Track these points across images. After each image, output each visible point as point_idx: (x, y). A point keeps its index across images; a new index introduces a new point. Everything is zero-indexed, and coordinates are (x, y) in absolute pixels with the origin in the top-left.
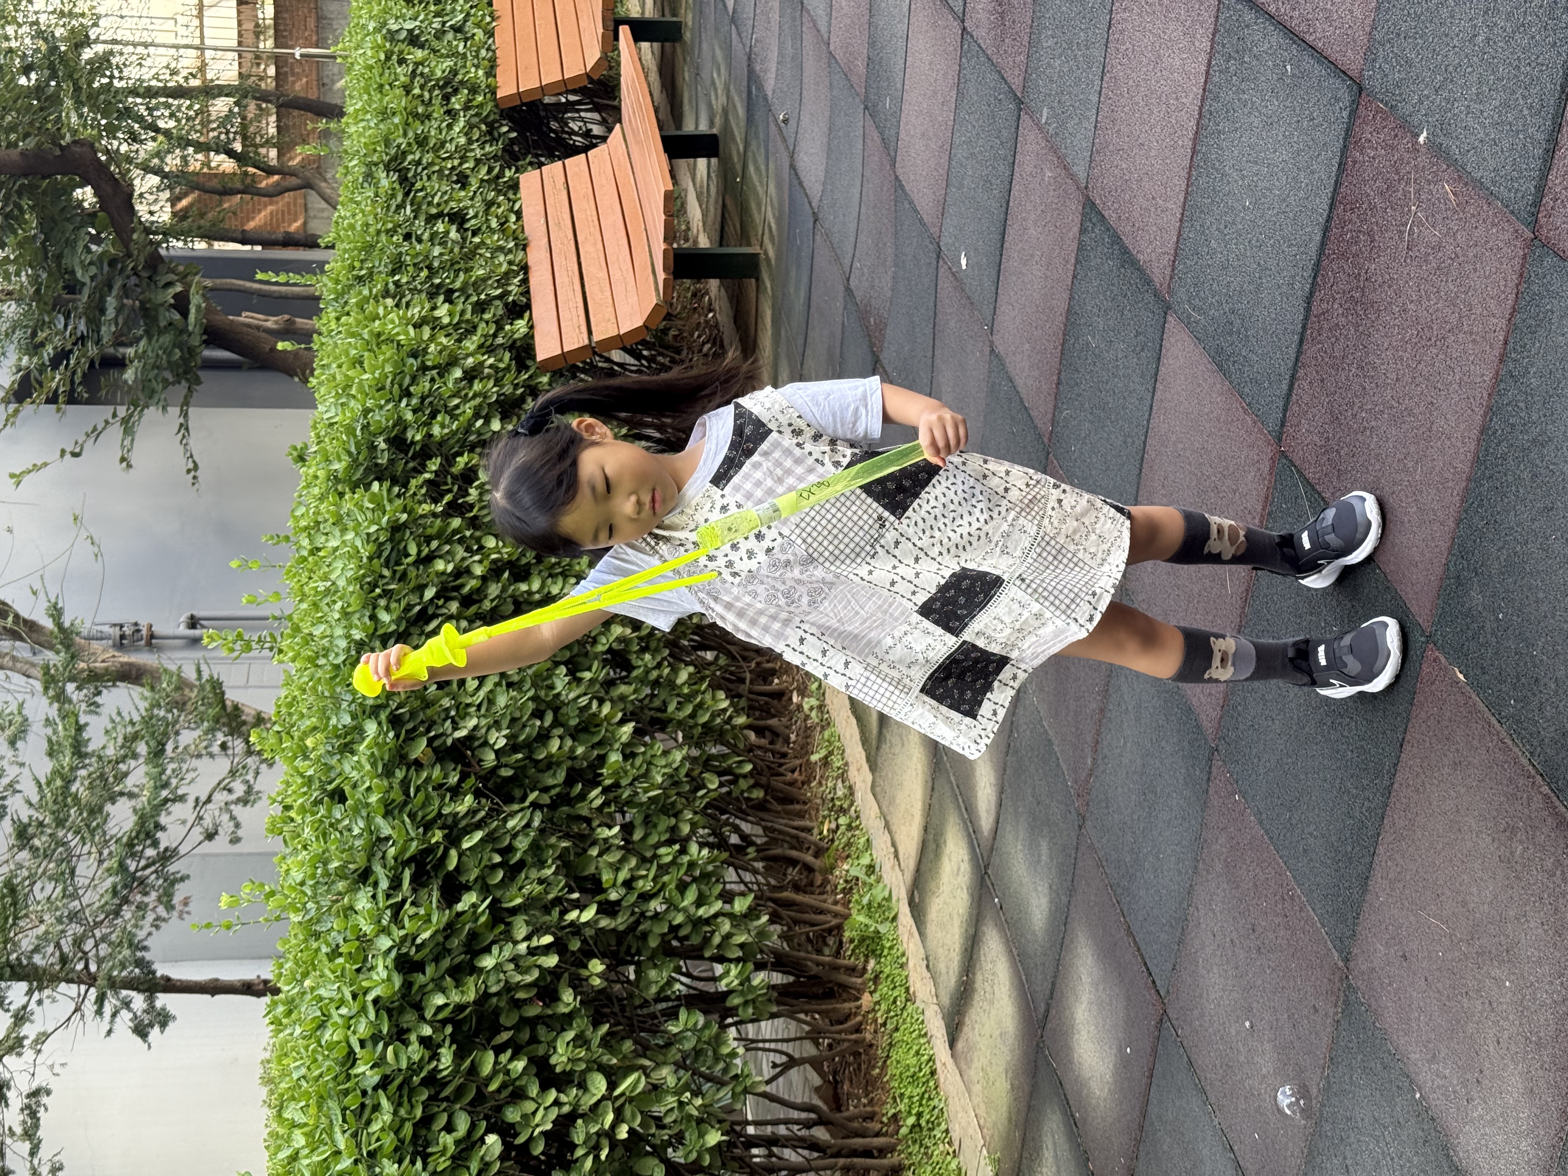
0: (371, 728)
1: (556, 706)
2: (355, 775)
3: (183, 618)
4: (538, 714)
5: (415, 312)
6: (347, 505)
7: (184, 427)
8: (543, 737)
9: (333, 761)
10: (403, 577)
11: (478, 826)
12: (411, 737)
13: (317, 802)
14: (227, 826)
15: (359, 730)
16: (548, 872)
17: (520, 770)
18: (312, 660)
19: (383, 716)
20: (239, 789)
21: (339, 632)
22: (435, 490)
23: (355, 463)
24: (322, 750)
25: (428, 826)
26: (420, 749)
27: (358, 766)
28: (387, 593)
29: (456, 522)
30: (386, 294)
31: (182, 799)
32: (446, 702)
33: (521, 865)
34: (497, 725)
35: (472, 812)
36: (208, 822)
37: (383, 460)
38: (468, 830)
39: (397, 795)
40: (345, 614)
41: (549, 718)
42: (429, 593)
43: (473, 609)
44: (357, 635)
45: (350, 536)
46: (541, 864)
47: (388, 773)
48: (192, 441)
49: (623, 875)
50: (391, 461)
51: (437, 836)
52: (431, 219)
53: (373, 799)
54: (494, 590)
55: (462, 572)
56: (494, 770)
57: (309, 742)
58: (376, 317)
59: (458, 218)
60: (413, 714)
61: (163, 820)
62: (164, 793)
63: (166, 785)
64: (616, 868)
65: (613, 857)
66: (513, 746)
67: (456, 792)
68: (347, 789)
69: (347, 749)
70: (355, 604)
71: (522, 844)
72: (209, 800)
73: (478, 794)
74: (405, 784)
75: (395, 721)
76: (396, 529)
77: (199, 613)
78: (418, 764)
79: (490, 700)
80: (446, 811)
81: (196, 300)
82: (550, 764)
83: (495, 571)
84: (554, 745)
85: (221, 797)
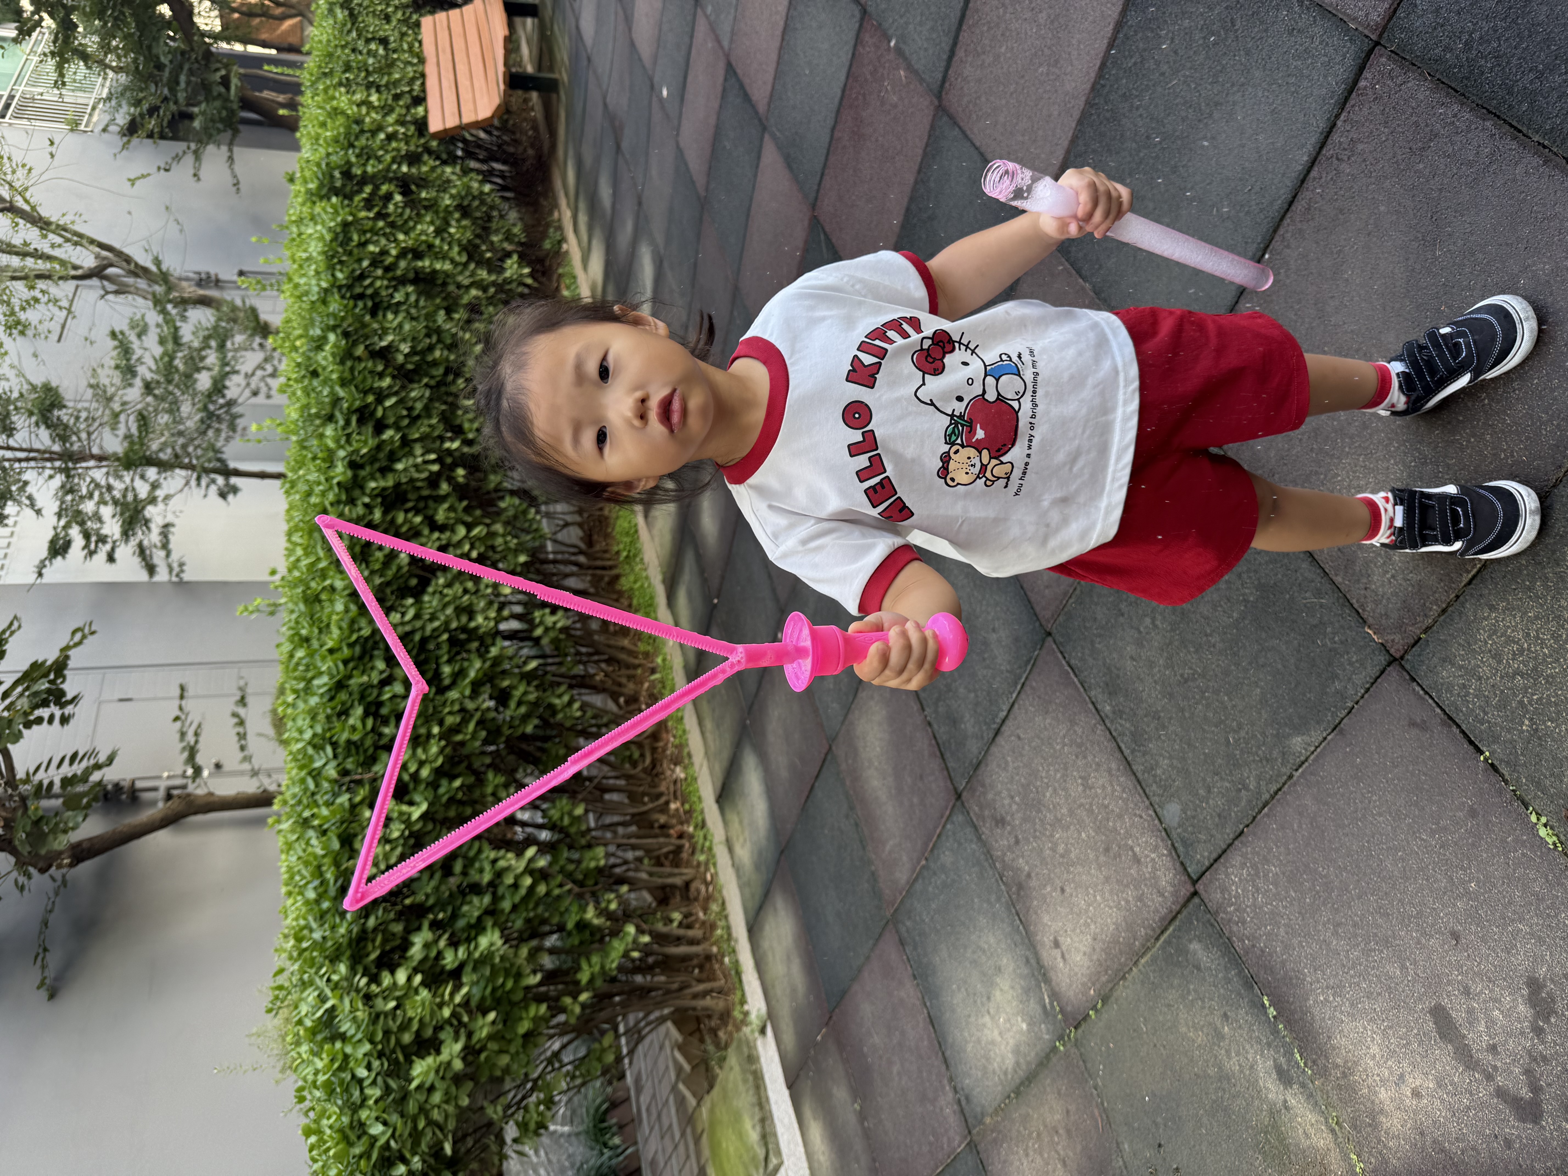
0: (332, 337)
1: (438, 331)
2: (324, 363)
3: (236, 271)
4: (428, 335)
5: (358, 97)
6: (318, 209)
7: (231, 159)
8: (431, 348)
9: (312, 354)
10: (350, 253)
11: (395, 394)
12: (355, 343)
13: (304, 377)
14: (264, 390)
15: (323, 339)
16: (434, 421)
17: (418, 366)
18: (299, 297)
19: (339, 331)
20: (269, 369)
21: (314, 282)
22: (368, 204)
23: (321, 186)
24: (305, 348)
25: (366, 393)
26: (360, 350)
27: (325, 358)
28: (341, 262)
29: (381, 224)
30: (340, 84)
31: (237, 372)
32: (375, 326)
33: (418, 417)
34: (404, 340)
35: (390, 387)
36: (253, 386)
37: (338, 184)
38: (388, 396)
39: (347, 375)
40: (317, 273)
41: (434, 339)
42: (365, 263)
43: (390, 275)
44: (324, 285)
45: (319, 227)
46: (429, 417)
47: (342, 362)
48: (237, 167)
49: (476, 425)
50: (344, 186)
51: (370, 399)
52: (368, 41)
53: (334, 376)
54: (403, 264)
55: (384, 252)
56: (402, 366)
57: (298, 343)
58: (333, 98)
59: (384, 41)
60: (356, 331)
61: (227, 383)
62: (228, 369)
63: (227, 364)
64: (471, 421)
65: (470, 416)
66: (413, 352)
67: (381, 376)
68: (320, 370)
69: (319, 348)
70: (322, 267)
71: (419, 406)
72: (253, 374)
73: (394, 377)
74: (352, 369)
75: (346, 335)
76: (345, 225)
77: (245, 268)
78: (359, 359)
79: (400, 326)
80: (376, 385)
81: (235, 82)
82: (435, 363)
83: (403, 254)
84: (437, 354)
85: (259, 373)
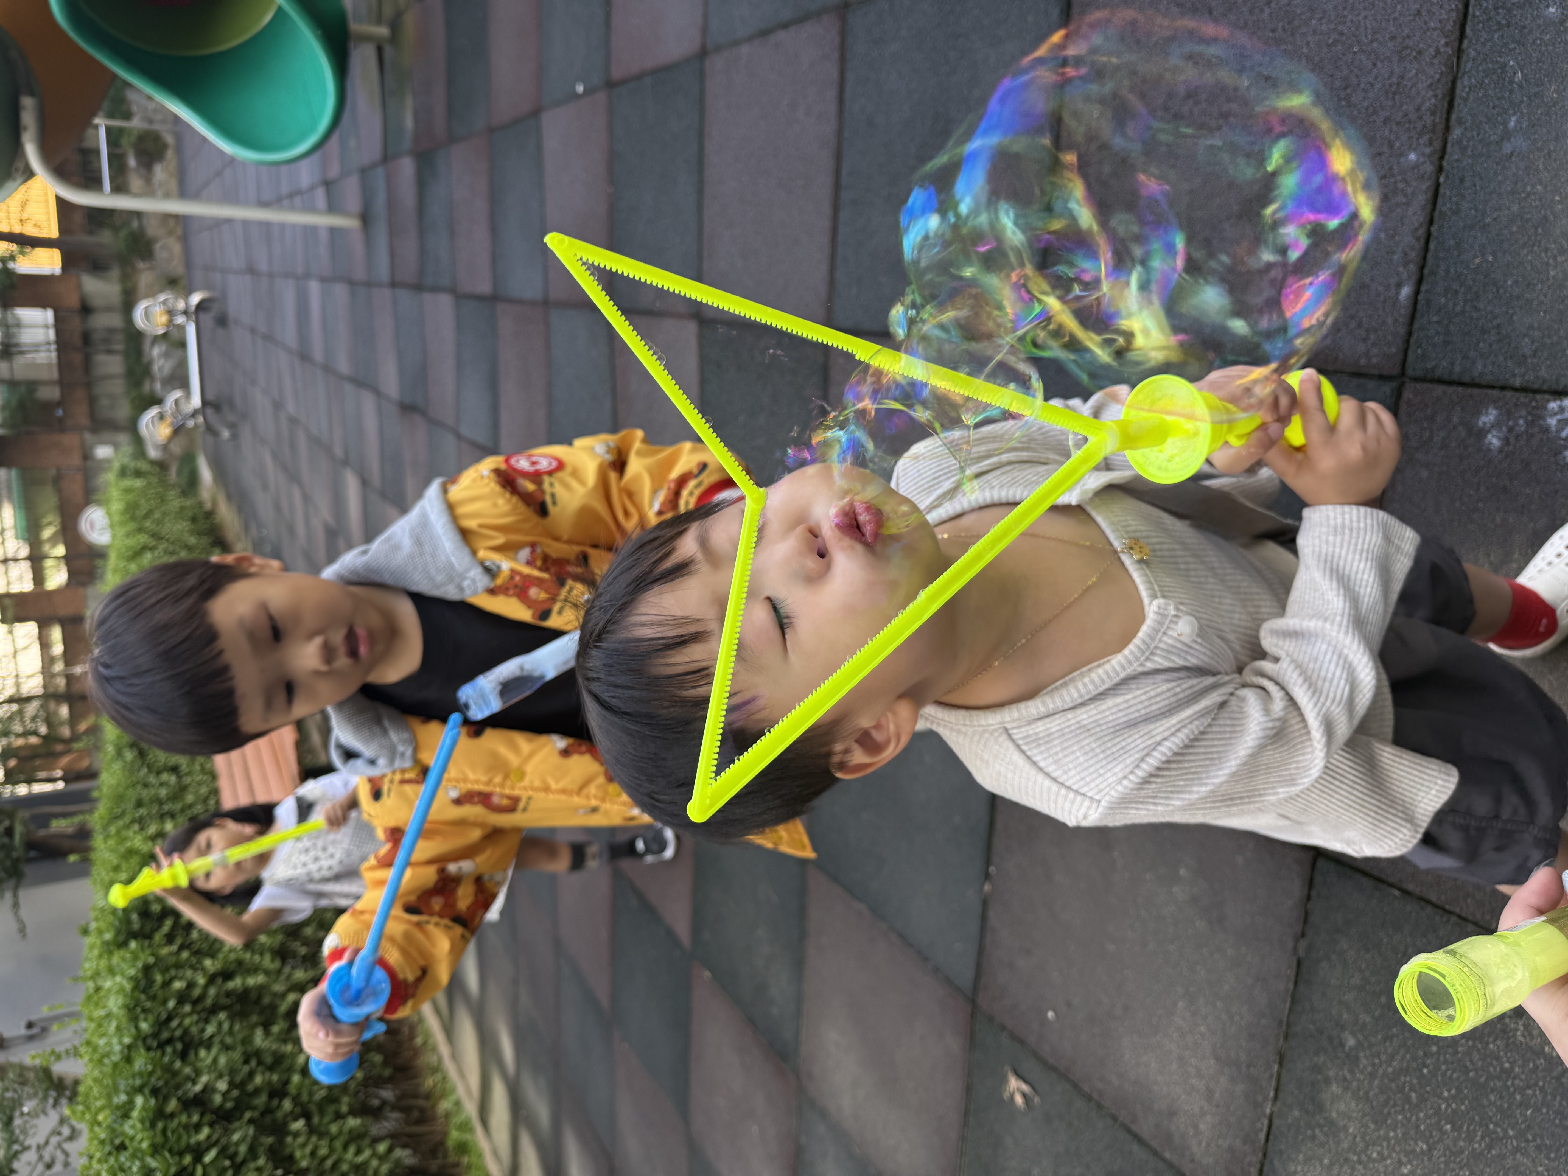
0: (139, 1101)
1: (258, 1054)
2: (131, 1132)
3: (23, 1024)
4: (246, 1062)
5: (152, 829)
6: (115, 959)
7: (16, 905)
8: (251, 1075)
9: (116, 1126)
10: (153, 998)
11: (215, 1144)
12: (166, 1099)
13: (110, 1153)
14: (60, 1157)
15: (130, 1105)
16: (261, 1162)
17: (237, 1101)
18: (100, 1062)
19: (147, 1091)
20: (66, 1131)
21: (115, 1041)
22: (170, 938)
23: (118, 932)
24: (109, 1120)
25: (181, 1154)
26: (172, 1105)
27: (133, 1127)
28: (144, 1011)
29: (185, 955)
30: (133, 822)
31: (26, 1149)
32: (187, 1070)
33: (244, 1162)
34: (220, 1076)
35: (209, 1137)
36: (47, 1158)
37: (136, 926)
38: (208, 1149)
39: (159, 1139)
40: (118, 1028)
41: (253, 1063)
42: (171, 1004)
43: (199, 1007)
44: (127, 1040)
45: (118, 979)
46: (255, 1158)
47: (153, 1125)
48: (23, 913)
49: (308, 1150)
50: (142, 927)
51: (188, 1159)
52: (158, 773)
53: (145, 1145)
54: (212, 991)
55: (191, 985)
56: (221, 1106)
57: (100, 1118)
58: (125, 839)
59: (174, 769)
60: (166, 1083)
61: (16, 1165)
62: (16, 1147)
63: (16, 1141)
64: (303, 1146)
65: (301, 1140)
66: (232, 1085)
67: (198, 1127)
68: (127, 1142)
69: (126, 1116)
70: (124, 1020)
71: (243, 1149)
72: (47, 1143)
73: (211, 1125)
74: (164, 1131)
75: (155, 1092)
76: (147, 969)
77: (33, 1017)
78: (172, 1116)
79: (215, 1061)
80: (193, 1141)
81: (19, 829)
82: (257, 1091)
83: (212, 979)
84: (258, 1080)
85: (54, 1140)
